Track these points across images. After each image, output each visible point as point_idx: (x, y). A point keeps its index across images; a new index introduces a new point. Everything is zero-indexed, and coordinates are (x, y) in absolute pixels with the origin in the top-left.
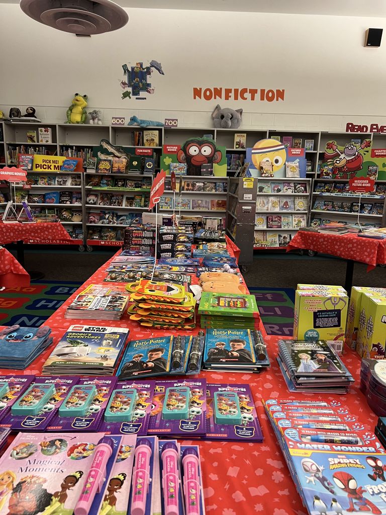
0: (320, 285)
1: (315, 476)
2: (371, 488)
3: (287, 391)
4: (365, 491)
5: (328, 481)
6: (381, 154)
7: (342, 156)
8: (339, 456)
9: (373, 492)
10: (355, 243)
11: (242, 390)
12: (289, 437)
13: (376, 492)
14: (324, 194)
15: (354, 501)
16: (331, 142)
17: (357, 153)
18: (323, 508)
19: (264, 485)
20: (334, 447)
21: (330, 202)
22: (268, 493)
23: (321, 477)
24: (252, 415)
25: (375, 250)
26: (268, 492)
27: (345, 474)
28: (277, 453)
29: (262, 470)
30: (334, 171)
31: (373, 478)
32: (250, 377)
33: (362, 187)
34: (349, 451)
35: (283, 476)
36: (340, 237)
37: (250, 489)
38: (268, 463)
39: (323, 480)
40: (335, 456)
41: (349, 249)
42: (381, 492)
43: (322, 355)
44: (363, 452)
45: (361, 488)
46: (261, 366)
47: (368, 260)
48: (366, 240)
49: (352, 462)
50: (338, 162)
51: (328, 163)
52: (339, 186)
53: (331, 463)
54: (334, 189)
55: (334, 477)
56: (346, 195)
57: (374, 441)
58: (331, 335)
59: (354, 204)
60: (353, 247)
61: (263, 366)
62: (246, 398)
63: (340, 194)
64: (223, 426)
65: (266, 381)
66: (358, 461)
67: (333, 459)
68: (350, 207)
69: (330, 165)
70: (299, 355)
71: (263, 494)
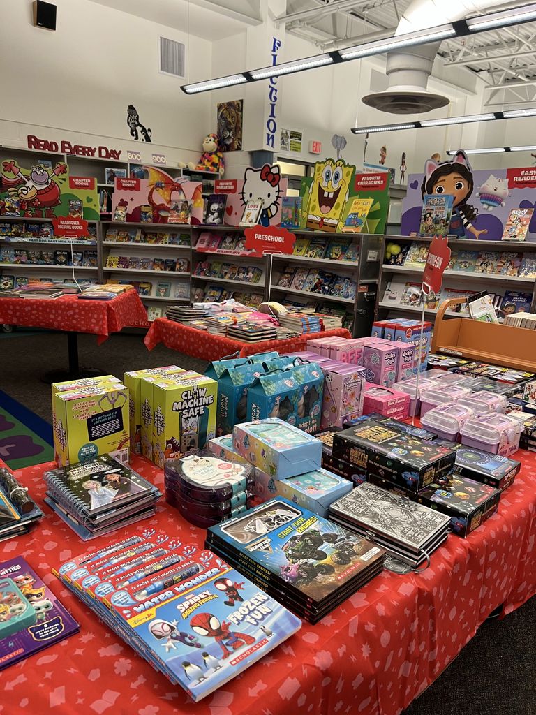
0: (84, 379)
1: (172, 638)
2: (234, 617)
3: (80, 541)
4: (230, 624)
5: (189, 636)
6: (82, 184)
7: (29, 184)
8: (187, 598)
9: (238, 620)
10: (76, 308)
11: (14, 568)
12: (120, 605)
13: (240, 619)
14: (12, 240)
15: (225, 642)
16: (9, 161)
17: (50, 181)
18: (198, 672)
19: (110, 689)
20: (176, 589)
21: (24, 251)
22: (120, 696)
23: (179, 635)
24: (48, 599)
25: (104, 315)
26: (119, 694)
27: (201, 615)
28: (108, 635)
29: (98, 670)
30: (22, 204)
31: (230, 604)
32: (16, 543)
33: (72, 230)
34: (194, 585)
35: (129, 661)
36: (54, 301)
37: (92, 706)
38: (101, 656)
39: (182, 638)
40: (183, 600)
41: (70, 317)
42: (245, 616)
43: (113, 474)
44: (208, 578)
45: (224, 622)
46: (30, 522)
47: (97, 329)
48: (89, 303)
49: (203, 597)
50: (25, 192)
51: (10, 194)
52: (34, 227)
53: (182, 611)
54: (26, 232)
55: (192, 626)
56: (45, 241)
57: (214, 559)
58: (113, 444)
59: (58, 253)
60: (75, 313)
61: (34, 521)
62: (26, 579)
63: (36, 239)
64: (10, 639)
65: (44, 540)
66: (207, 593)
67: (181, 605)
68: (53, 257)
69: (13, 195)
70: (83, 486)
71: (113, 702)
